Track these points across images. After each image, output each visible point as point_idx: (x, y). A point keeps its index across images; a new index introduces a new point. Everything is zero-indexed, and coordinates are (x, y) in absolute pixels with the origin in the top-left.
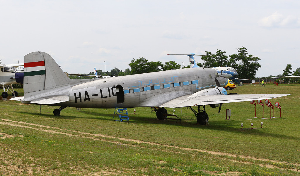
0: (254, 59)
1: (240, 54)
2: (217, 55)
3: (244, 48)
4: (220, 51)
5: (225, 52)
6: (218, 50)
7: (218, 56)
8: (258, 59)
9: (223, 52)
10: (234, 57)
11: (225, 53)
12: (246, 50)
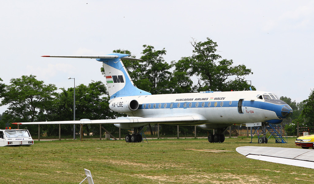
0: (234, 71)
1: (198, 57)
2: (144, 59)
3: (209, 42)
4: (150, 48)
5: (163, 52)
6: (144, 46)
7: (144, 63)
8: (245, 71)
9: (159, 52)
10: (183, 64)
11: (163, 56)
12: (216, 48)
